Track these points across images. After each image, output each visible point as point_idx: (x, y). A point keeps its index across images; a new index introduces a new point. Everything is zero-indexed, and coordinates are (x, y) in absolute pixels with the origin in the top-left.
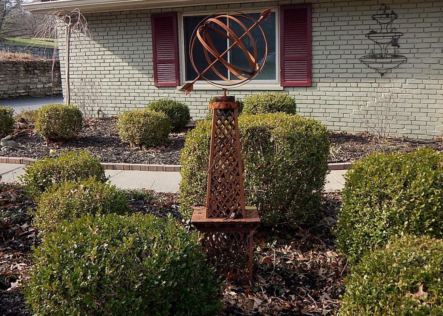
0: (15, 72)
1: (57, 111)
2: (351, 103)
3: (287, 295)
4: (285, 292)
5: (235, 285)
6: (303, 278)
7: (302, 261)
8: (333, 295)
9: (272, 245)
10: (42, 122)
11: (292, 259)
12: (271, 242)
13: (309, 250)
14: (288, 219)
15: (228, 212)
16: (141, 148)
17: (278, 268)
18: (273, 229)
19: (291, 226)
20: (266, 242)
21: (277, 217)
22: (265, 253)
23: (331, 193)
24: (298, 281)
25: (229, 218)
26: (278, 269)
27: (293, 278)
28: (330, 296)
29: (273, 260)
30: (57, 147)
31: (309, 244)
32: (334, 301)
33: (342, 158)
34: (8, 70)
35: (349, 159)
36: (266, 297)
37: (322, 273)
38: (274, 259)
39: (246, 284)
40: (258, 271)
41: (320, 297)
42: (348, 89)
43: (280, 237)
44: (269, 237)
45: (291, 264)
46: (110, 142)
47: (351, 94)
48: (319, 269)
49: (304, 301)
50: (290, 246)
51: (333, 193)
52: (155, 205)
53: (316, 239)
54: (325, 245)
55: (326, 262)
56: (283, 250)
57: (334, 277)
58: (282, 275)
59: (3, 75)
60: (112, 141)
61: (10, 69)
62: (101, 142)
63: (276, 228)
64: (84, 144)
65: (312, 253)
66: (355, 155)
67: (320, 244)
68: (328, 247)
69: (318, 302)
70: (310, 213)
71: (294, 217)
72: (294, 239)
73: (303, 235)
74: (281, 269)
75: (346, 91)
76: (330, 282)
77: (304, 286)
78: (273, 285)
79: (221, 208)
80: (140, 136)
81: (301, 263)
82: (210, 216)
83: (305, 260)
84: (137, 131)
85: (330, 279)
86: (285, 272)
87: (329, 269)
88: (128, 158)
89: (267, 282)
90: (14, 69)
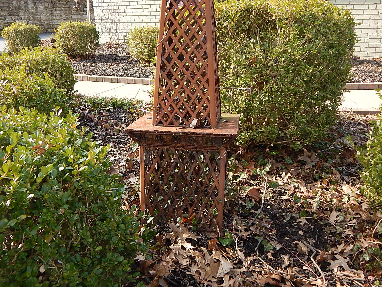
0: (68, 9)
1: (73, 27)
2: (367, 26)
3: (276, 254)
4: (274, 249)
5: (193, 231)
6: (305, 224)
7: (305, 198)
8: (353, 263)
9: (263, 171)
10: (60, 38)
11: (291, 193)
12: (263, 166)
13: (316, 181)
14: (288, 136)
15: (188, 117)
16: (149, 64)
17: (268, 205)
18: (267, 149)
19: (292, 146)
20: (256, 167)
21: (273, 133)
22: (253, 182)
23: (345, 111)
24: (296, 229)
25: (189, 127)
26: (269, 207)
27: (289, 223)
28: (348, 263)
29: (263, 193)
30: (74, 62)
31: (317, 172)
32: (354, 273)
33: (356, 78)
34: (62, 7)
35: (364, 80)
36: (241, 255)
37: (336, 219)
38: (264, 191)
39: (212, 231)
40: (237, 209)
41: (332, 262)
42: (366, 12)
43: (276, 160)
44: (261, 160)
45: (288, 200)
46: (124, 60)
47: (368, 17)
48: (331, 212)
49: (304, 268)
50: (289, 175)
51: (348, 112)
52: (134, 115)
53: (326, 167)
54: (339, 176)
55: (340, 201)
56: (278, 178)
57: (354, 228)
58: (273, 217)
59: (59, 11)
60: (125, 59)
61: (64, 6)
62: (115, 59)
63: (271, 149)
64: (99, 60)
65: (319, 185)
66: (371, 76)
67: (332, 173)
68: (343, 178)
69: (327, 271)
70: (321, 130)
71: (297, 134)
72: (295, 164)
73: (309, 160)
74: (272, 207)
75: (363, 14)
76: (347, 236)
77: (306, 240)
78: (255, 235)
79: (176, 110)
80: (148, 52)
81: (303, 201)
82: (159, 123)
83: (309, 196)
84: (145, 47)
85: (348, 232)
86: (279, 213)
87: (346, 214)
88: (134, 73)
89: (246, 230)
90: (67, 6)
